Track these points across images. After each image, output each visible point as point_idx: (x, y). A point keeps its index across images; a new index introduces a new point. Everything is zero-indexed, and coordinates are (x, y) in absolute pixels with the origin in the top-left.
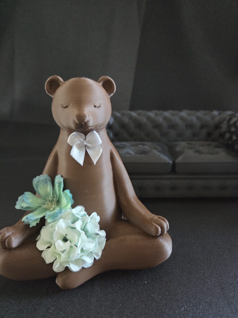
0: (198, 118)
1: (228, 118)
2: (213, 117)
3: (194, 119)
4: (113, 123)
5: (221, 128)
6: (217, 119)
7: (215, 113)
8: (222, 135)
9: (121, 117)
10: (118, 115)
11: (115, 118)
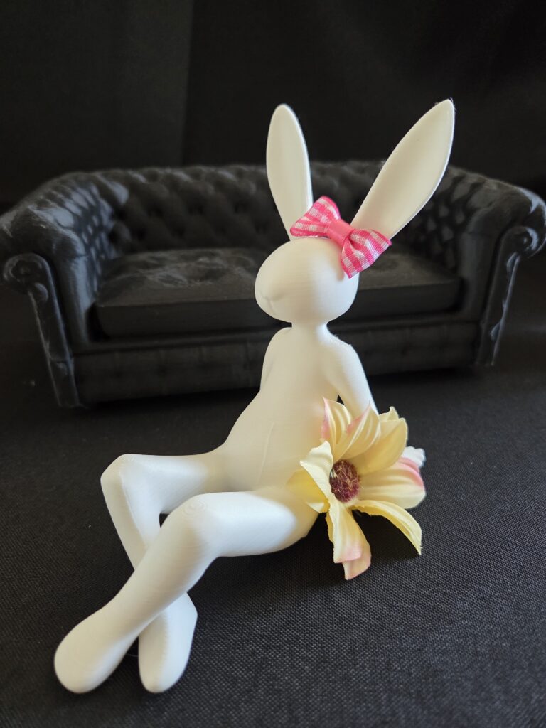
9: (148, 183)
10: (142, 179)
11: (133, 187)
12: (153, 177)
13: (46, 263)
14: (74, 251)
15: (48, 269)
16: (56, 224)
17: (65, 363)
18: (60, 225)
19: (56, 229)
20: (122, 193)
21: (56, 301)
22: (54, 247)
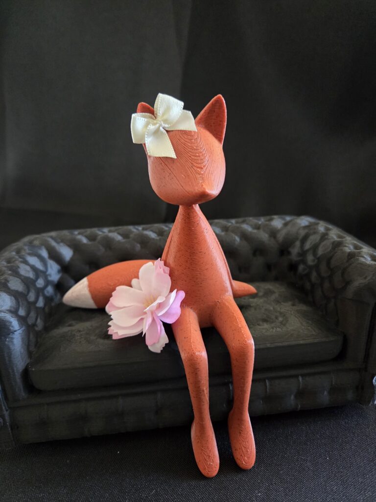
0: (245, 236)
1: (303, 233)
2: (273, 233)
3: (237, 240)
4: (72, 259)
5: (289, 253)
6: (281, 237)
7: (277, 222)
8: (293, 267)
9: (90, 243)
10: (85, 240)
11: (75, 246)
17: (3, 417)
20: (67, 253)
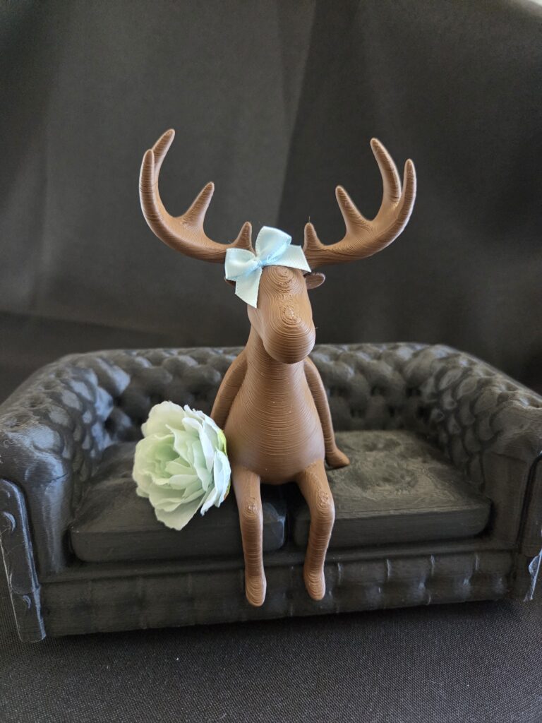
0: (361, 369)
1: (439, 366)
2: (399, 367)
3: (350, 372)
4: (128, 389)
5: (419, 393)
6: (409, 370)
7: (404, 352)
8: (424, 412)
9: (153, 368)
10: (146, 364)
11: (134, 372)
12: (156, 361)
13: (16, 490)
14: (51, 475)
15: (18, 496)
16: (32, 449)
17: (31, 595)
18: (36, 448)
19: (30, 455)
20: (122, 380)
21: (24, 530)
22: (27, 473)
